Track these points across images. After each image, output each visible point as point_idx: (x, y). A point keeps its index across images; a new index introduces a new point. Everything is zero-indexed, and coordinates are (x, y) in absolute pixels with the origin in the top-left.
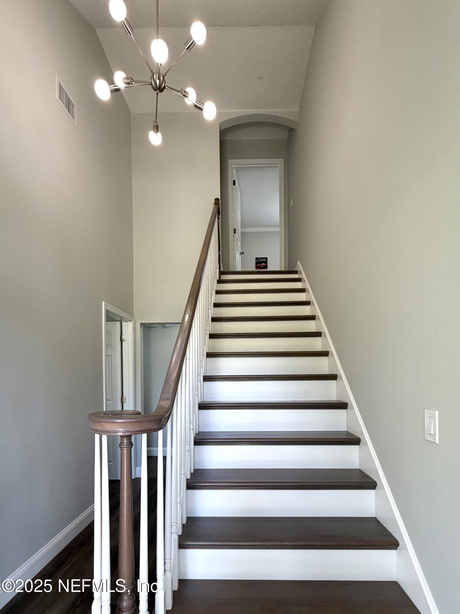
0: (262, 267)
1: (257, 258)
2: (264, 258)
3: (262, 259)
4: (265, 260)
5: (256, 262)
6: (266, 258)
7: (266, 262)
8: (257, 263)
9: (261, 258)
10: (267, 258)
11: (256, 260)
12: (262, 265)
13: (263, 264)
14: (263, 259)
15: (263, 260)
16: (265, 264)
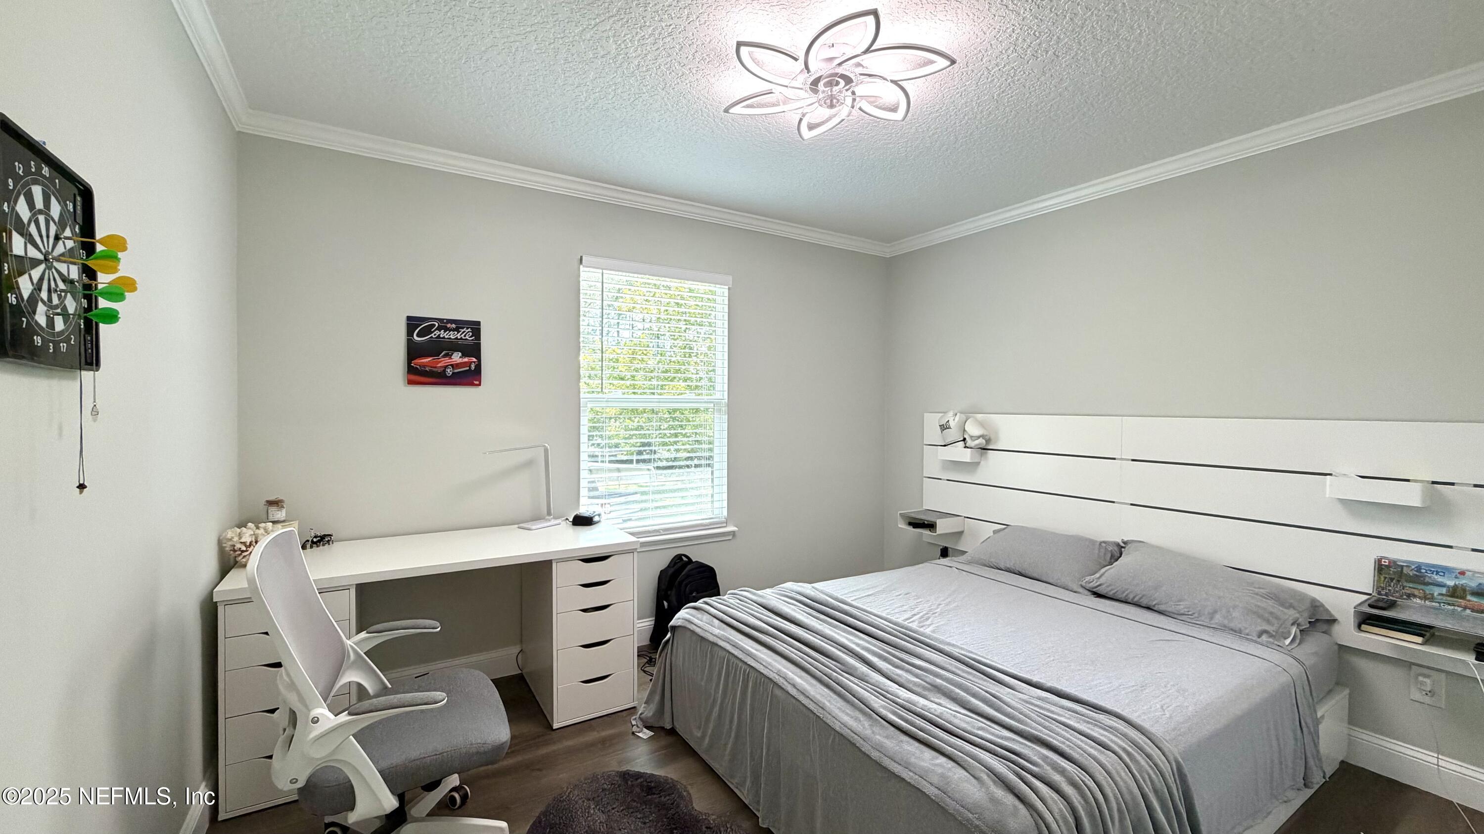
0: (449, 372)
1: (413, 323)
2: (459, 325)
3: (446, 329)
4: (466, 335)
5: (410, 344)
6: (475, 327)
7: (473, 350)
8: (413, 352)
9: (444, 324)
10: (478, 323)
11: (410, 333)
12: (443, 362)
13: (457, 357)
14: (457, 330)
15: (452, 335)
16: (466, 360)
